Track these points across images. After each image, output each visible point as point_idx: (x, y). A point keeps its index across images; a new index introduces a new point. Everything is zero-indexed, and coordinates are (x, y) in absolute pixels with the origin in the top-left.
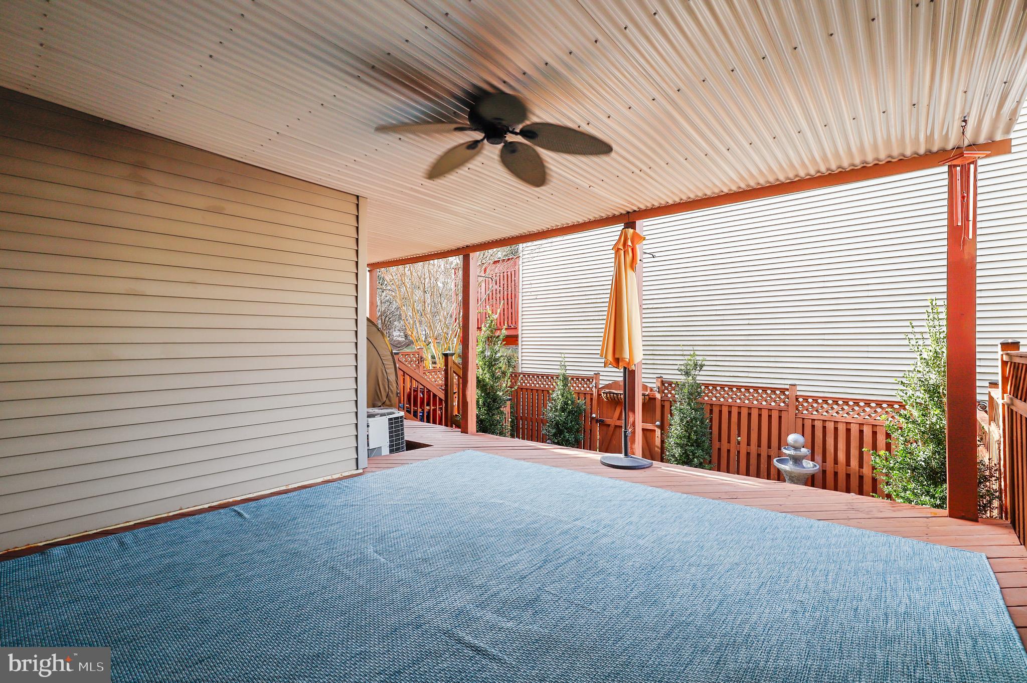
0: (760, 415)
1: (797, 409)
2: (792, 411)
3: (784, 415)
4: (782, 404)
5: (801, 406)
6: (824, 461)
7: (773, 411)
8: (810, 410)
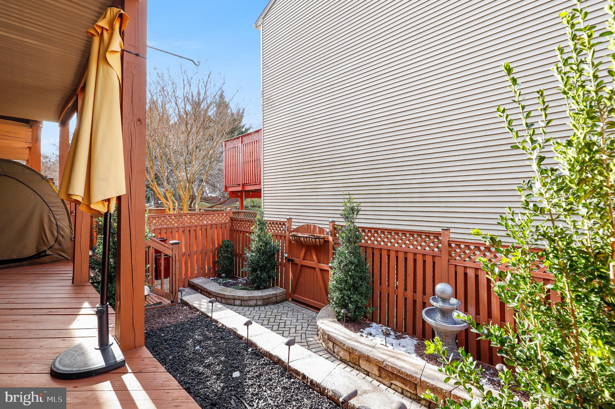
0: (415, 260)
1: (450, 255)
2: (445, 257)
3: (437, 260)
4: (436, 250)
5: (453, 252)
6: (478, 313)
7: (426, 256)
8: (463, 256)
